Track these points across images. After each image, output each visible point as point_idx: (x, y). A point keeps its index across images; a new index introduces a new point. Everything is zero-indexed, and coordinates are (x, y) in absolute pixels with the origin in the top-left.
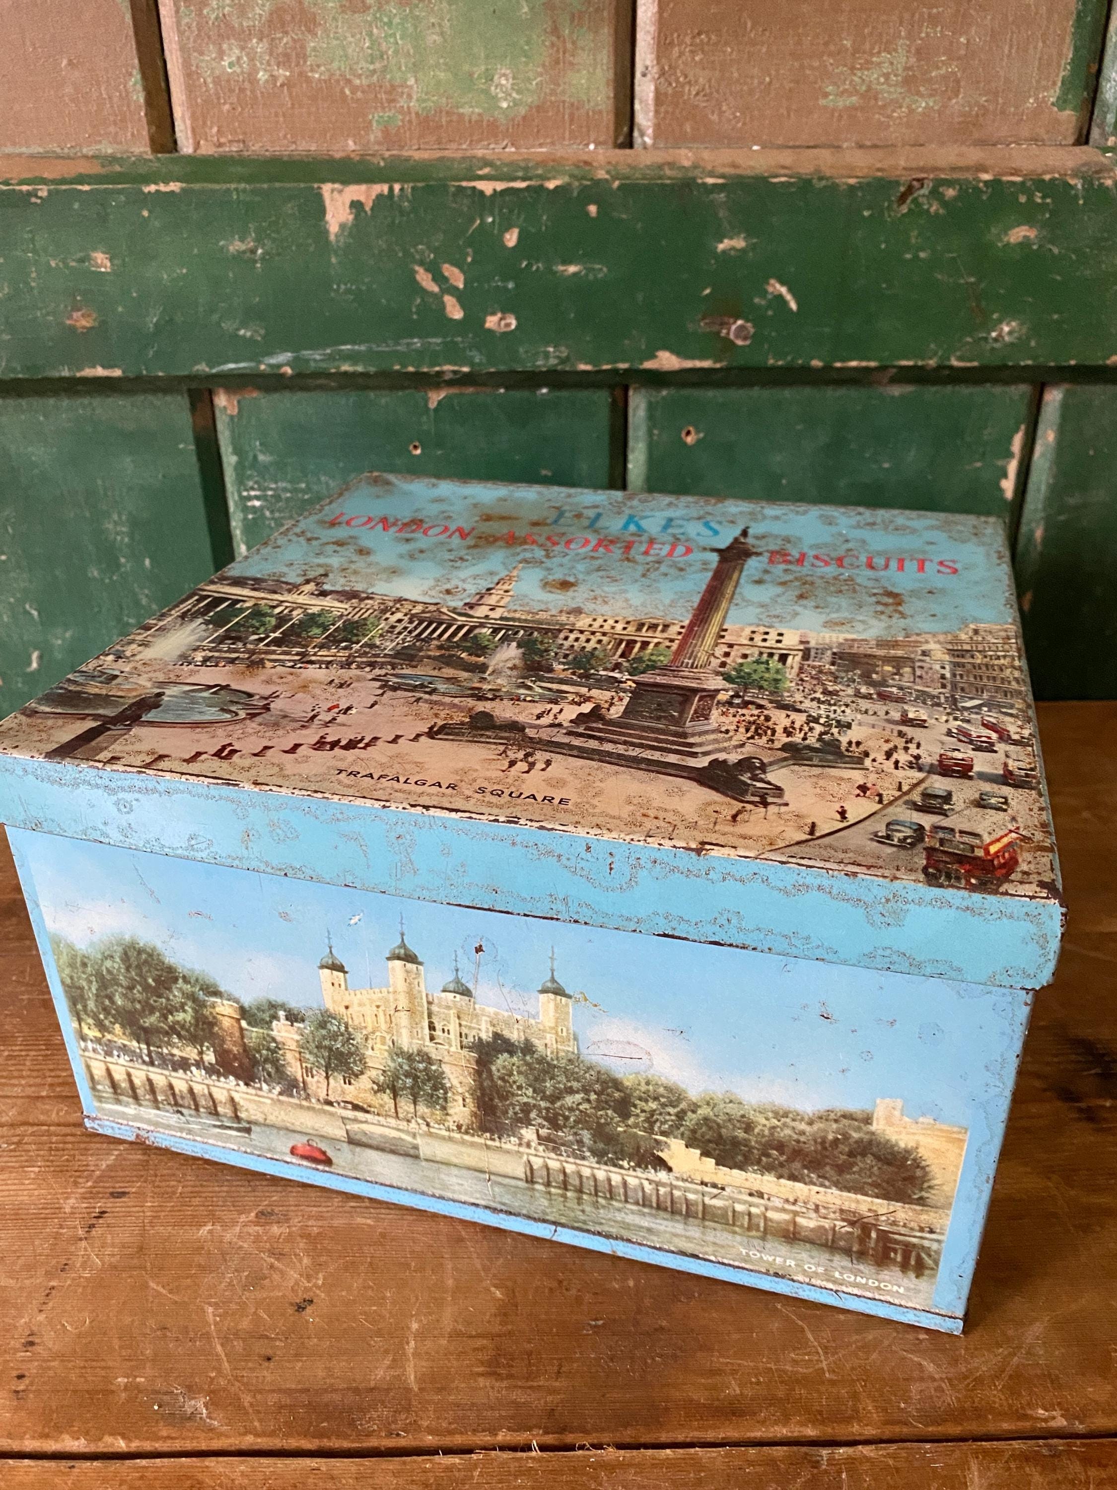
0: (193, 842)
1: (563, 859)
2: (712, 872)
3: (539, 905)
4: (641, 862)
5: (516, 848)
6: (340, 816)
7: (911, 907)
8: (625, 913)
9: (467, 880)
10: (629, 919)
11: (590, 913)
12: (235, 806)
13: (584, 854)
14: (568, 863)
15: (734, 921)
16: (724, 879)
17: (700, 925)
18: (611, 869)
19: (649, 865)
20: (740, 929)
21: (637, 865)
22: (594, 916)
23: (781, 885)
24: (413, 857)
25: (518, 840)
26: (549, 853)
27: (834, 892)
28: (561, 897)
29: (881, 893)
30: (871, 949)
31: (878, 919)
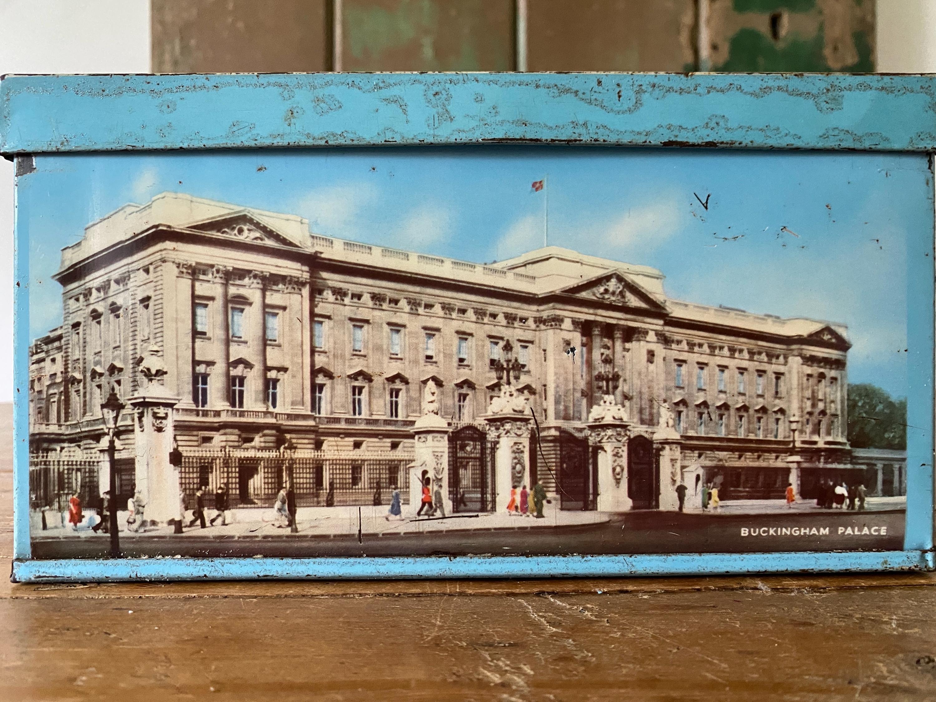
0: (235, 129)
1: (580, 94)
2: (698, 88)
3: (563, 131)
4: (643, 88)
5: (539, 89)
6: (381, 85)
7: (846, 93)
8: (637, 129)
9: (499, 118)
10: (639, 133)
11: (607, 132)
12: (281, 90)
13: (596, 88)
14: (584, 97)
15: (722, 123)
16: (709, 92)
17: (696, 130)
18: (620, 97)
19: (650, 89)
20: (728, 129)
21: (640, 91)
22: (611, 135)
23: (751, 90)
24: (449, 108)
25: (541, 83)
26: (568, 91)
27: (790, 89)
28: (581, 122)
29: (823, 85)
30: (824, 131)
31: (824, 105)
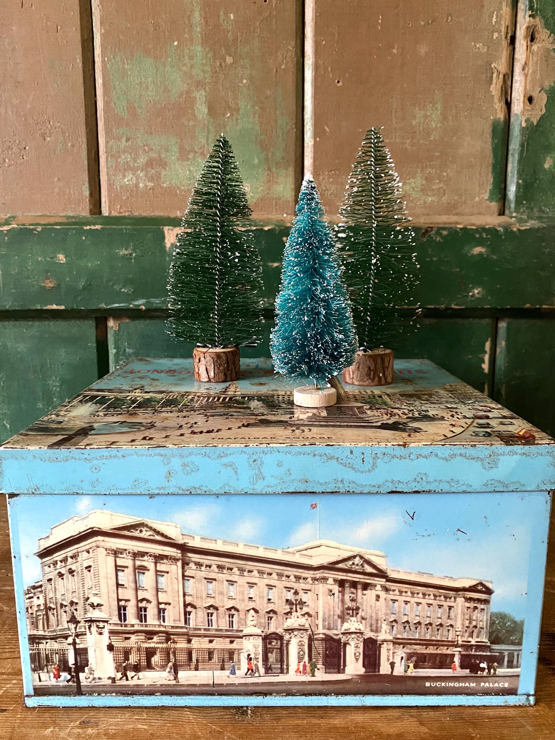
0: (137, 483)
1: (340, 459)
2: (411, 455)
3: (329, 485)
4: (378, 455)
5: (315, 457)
6: (222, 455)
7: (500, 457)
8: (372, 484)
9: (292, 478)
10: (374, 486)
11: (355, 486)
12: (163, 458)
13: (350, 456)
14: (342, 462)
15: (424, 478)
16: (418, 458)
17: (408, 483)
18: (363, 461)
19: (382, 456)
20: (427, 482)
21: (376, 457)
22: (357, 487)
23: (443, 456)
24: (262, 470)
25: (317, 453)
26: (332, 458)
27: (467, 456)
28: (340, 480)
29: (487, 453)
30: (486, 482)
31: (487, 465)
